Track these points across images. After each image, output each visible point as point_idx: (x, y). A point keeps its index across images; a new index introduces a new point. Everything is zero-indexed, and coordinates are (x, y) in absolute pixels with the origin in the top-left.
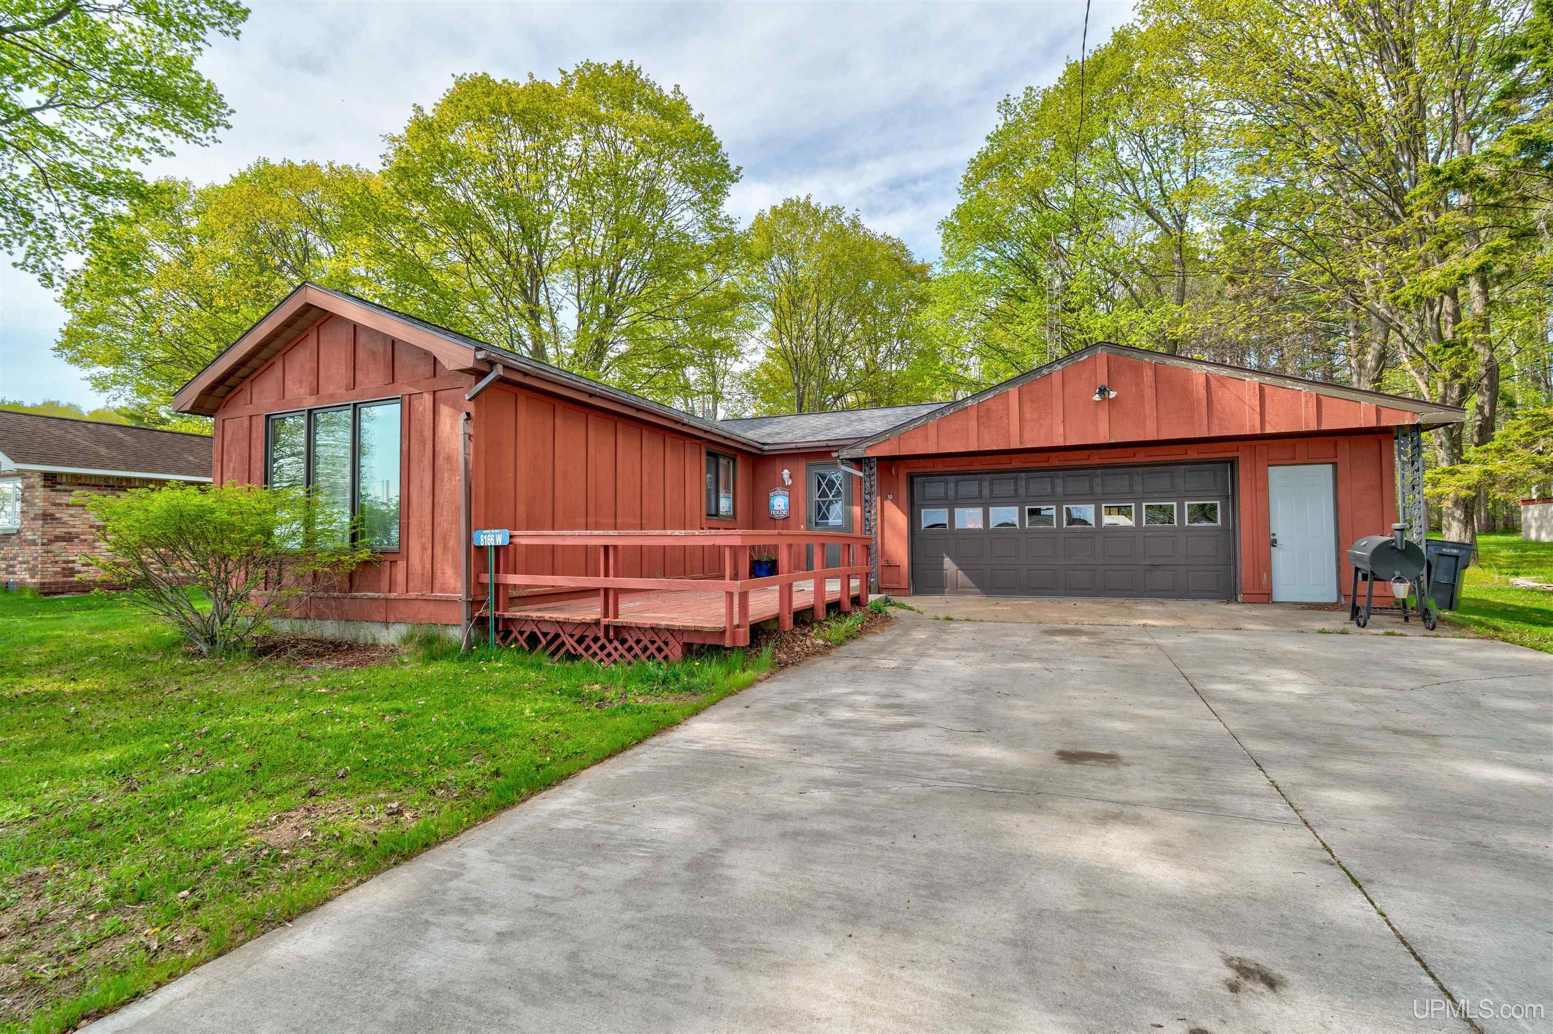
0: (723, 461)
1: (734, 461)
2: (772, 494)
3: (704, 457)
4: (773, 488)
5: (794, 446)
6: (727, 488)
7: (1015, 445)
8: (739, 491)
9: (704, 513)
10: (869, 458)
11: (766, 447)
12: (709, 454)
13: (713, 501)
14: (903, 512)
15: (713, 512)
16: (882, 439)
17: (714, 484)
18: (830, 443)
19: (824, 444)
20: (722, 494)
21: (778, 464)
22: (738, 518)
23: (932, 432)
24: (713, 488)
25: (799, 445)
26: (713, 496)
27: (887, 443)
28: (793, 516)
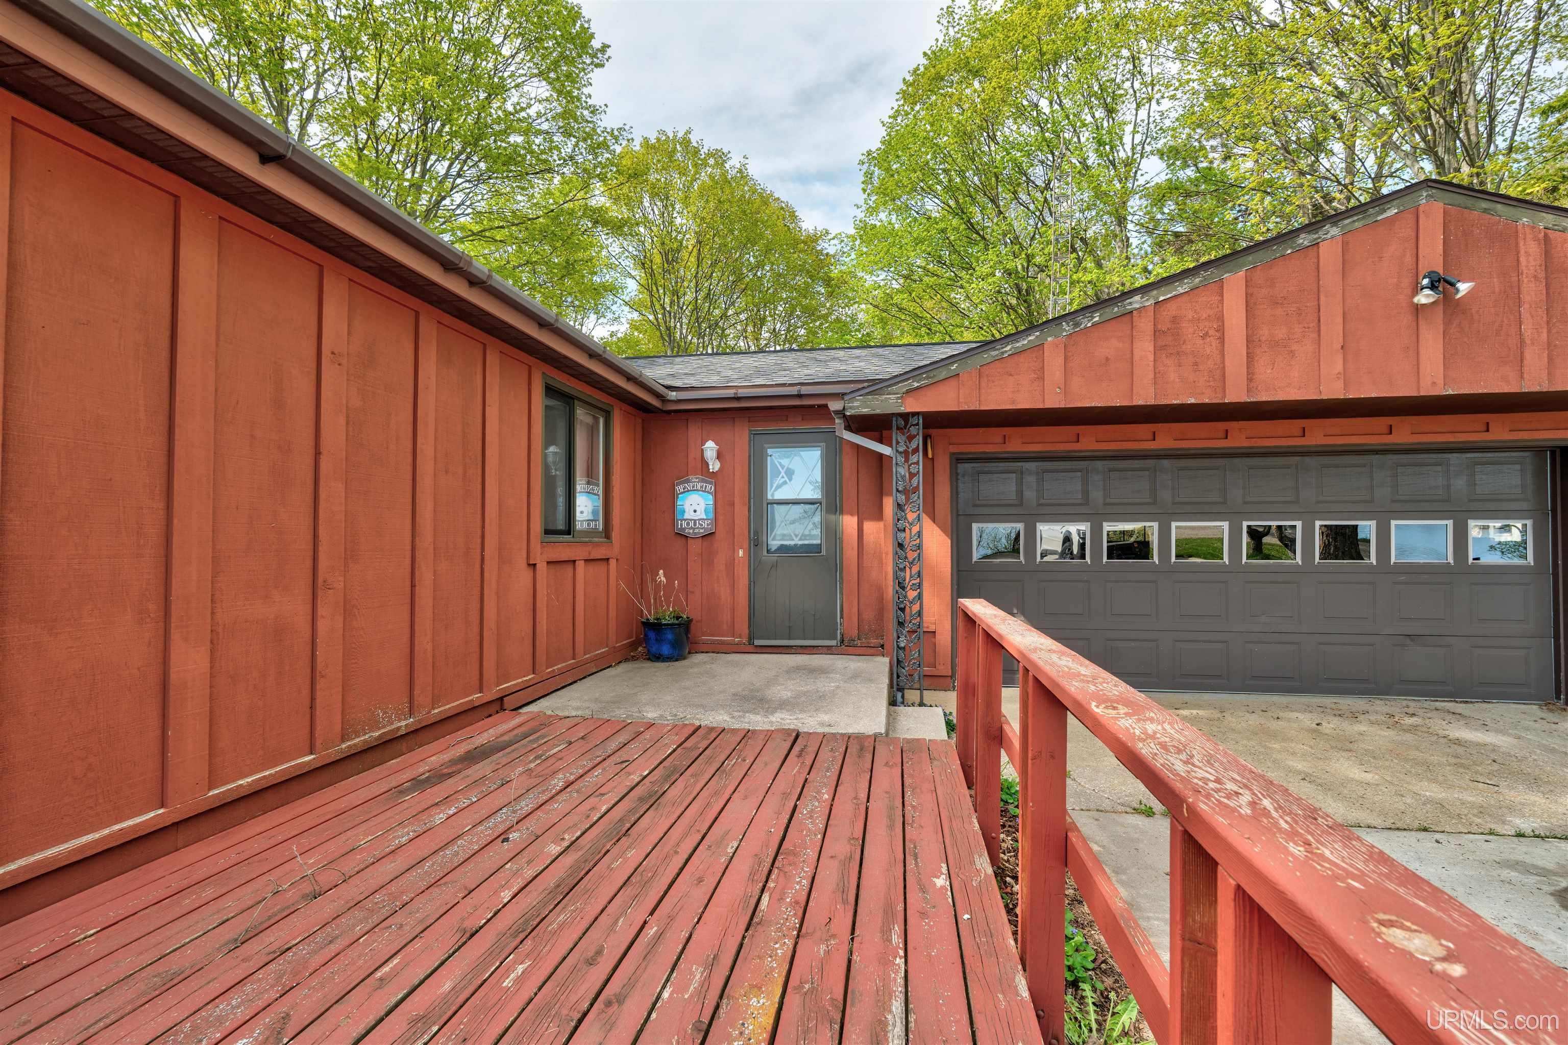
0: (581, 413)
1: (608, 415)
2: (679, 489)
3: (539, 400)
4: (683, 476)
5: (730, 393)
6: (590, 475)
7: (1236, 394)
8: (616, 479)
9: (537, 527)
10: (906, 416)
11: (673, 395)
12: (550, 391)
13: (561, 501)
14: (944, 530)
15: (561, 525)
16: (943, 374)
17: (562, 465)
18: (805, 390)
19: (793, 391)
20: (580, 485)
21: (694, 431)
22: (615, 535)
23: (1054, 362)
24: (559, 473)
25: (742, 392)
26: (560, 490)
27: (953, 383)
28: (721, 534)
